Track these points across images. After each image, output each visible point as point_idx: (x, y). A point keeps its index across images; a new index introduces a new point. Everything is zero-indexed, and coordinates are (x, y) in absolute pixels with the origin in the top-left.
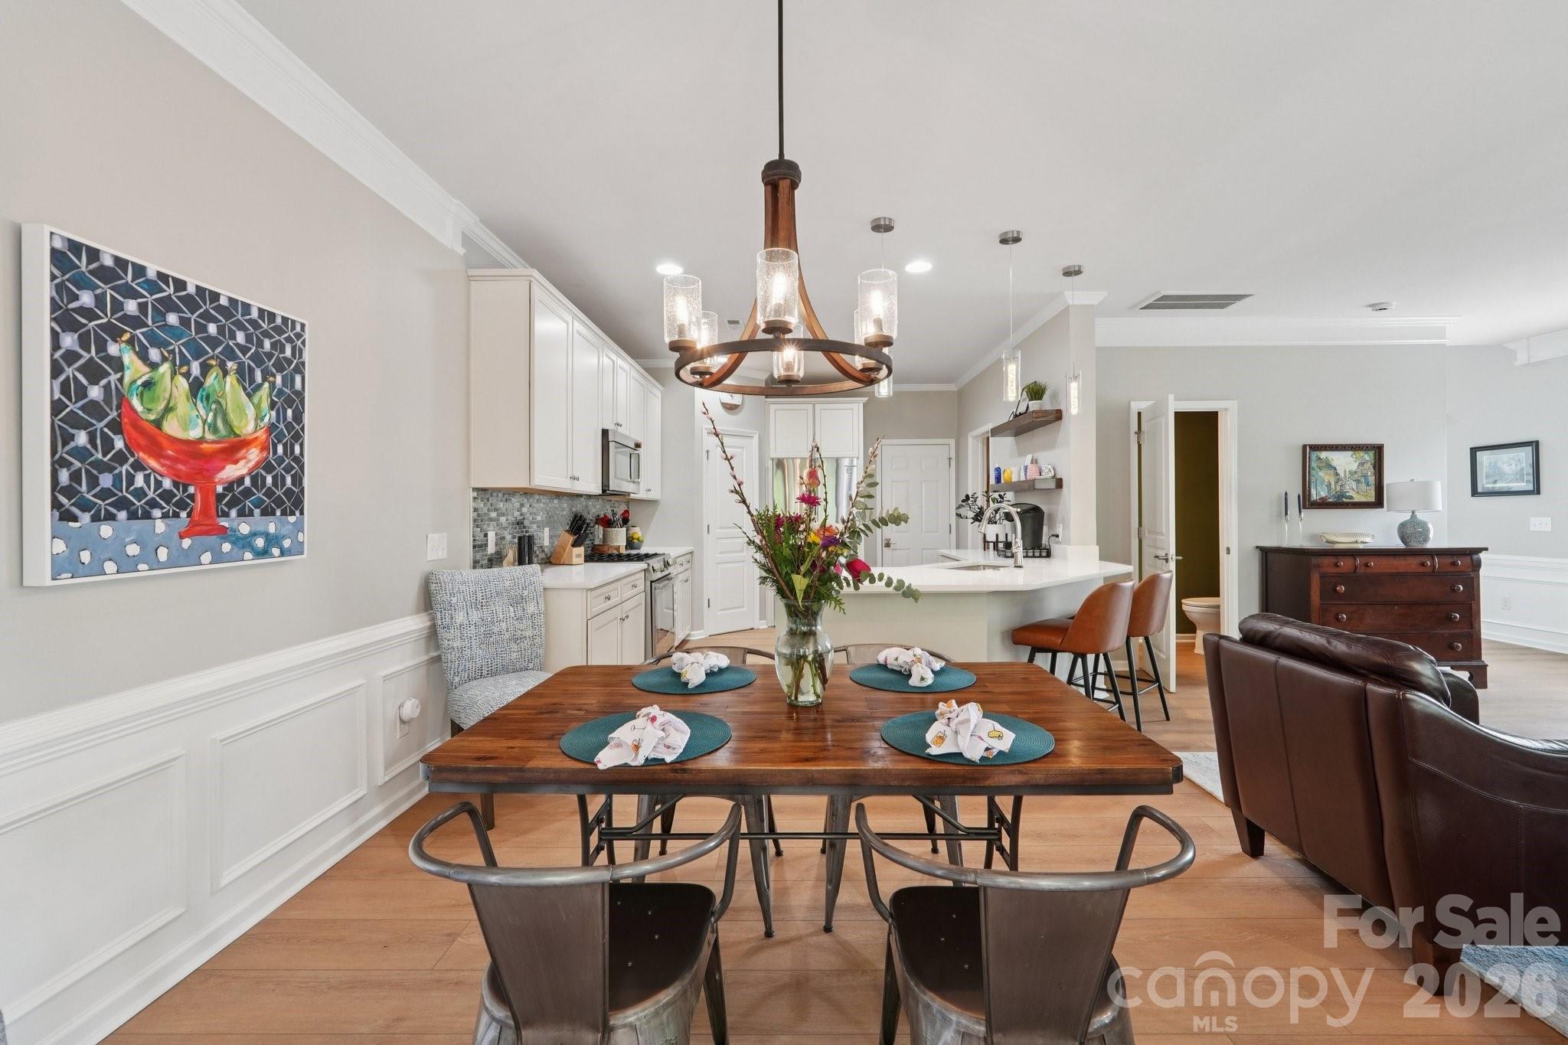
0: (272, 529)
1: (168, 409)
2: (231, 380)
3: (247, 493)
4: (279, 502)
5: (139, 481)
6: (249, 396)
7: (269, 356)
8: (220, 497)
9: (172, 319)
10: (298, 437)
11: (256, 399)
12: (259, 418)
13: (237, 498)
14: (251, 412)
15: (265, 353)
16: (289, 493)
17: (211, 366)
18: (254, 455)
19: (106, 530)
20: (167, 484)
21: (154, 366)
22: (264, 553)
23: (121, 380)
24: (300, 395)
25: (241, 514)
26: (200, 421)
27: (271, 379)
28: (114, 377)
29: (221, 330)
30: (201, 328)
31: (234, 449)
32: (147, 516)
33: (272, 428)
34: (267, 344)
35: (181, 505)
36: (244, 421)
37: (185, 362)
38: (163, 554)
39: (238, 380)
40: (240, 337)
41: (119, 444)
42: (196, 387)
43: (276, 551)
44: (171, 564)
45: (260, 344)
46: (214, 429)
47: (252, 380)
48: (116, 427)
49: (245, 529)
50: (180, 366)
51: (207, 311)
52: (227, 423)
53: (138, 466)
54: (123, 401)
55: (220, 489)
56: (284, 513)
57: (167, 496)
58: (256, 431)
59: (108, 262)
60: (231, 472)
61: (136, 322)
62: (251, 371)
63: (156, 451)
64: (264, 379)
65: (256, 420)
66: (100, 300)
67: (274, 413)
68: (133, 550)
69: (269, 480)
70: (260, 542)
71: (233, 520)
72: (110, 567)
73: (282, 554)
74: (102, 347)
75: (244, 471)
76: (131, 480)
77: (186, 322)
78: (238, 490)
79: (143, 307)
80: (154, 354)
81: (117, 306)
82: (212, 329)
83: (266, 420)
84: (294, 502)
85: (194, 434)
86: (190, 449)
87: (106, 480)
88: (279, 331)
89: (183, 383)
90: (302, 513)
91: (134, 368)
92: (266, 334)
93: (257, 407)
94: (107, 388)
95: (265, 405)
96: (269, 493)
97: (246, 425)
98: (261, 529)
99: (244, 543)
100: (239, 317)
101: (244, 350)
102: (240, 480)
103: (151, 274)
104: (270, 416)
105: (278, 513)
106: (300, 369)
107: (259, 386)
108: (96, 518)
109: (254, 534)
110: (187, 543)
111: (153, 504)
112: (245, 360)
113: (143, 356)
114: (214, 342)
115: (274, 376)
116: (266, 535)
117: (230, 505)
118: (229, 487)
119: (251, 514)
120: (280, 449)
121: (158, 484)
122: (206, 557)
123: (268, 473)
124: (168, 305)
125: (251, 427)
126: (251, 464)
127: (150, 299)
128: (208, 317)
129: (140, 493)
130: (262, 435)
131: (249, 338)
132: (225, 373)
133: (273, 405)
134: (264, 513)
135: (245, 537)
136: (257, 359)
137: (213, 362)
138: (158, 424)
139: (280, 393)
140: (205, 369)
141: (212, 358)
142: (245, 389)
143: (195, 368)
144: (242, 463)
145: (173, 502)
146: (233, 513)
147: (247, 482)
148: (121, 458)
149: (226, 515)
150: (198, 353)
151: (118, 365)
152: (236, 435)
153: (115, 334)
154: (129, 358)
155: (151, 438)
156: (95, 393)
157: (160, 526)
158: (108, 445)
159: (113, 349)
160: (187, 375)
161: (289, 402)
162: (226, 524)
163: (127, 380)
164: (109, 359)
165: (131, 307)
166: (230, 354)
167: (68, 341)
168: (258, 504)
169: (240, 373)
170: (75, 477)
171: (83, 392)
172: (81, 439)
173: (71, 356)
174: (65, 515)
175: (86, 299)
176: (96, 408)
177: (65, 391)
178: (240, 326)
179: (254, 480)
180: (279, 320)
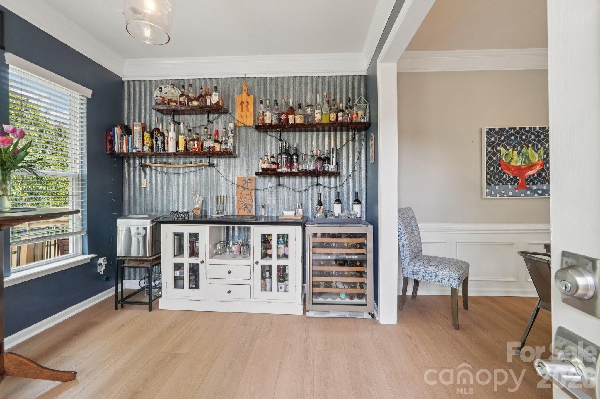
0: (545, 188)
1: (512, 159)
2: (530, 149)
3: (536, 178)
5: (505, 176)
6: (536, 152)
7: (543, 139)
8: (526, 180)
9: (513, 138)
11: (538, 153)
13: (532, 180)
14: (537, 156)
15: (542, 139)
17: (524, 147)
18: (538, 168)
19: (497, 187)
20: (511, 177)
21: (508, 150)
22: (542, 195)
23: (500, 155)
25: (534, 184)
26: (520, 161)
27: (544, 146)
28: (499, 154)
29: (527, 137)
30: (521, 138)
31: (531, 166)
32: (507, 184)
33: (544, 159)
34: (542, 136)
35: (515, 182)
36: (534, 159)
37: (516, 147)
38: (510, 193)
39: (532, 148)
41: (500, 169)
42: (519, 153)
43: (546, 195)
44: (514, 195)
45: (540, 137)
46: (525, 162)
47: (537, 147)
48: (499, 165)
49: (535, 188)
50: (515, 148)
51: (522, 133)
52: (529, 160)
53: (504, 173)
54: (500, 158)
55: (527, 177)
57: (512, 180)
58: (539, 161)
59: (497, 130)
60: (530, 173)
61: (503, 141)
62: (537, 145)
63: (509, 170)
64: (541, 146)
65: (539, 158)
66: (496, 139)
67: (545, 155)
68: (503, 192)
69: (544, 174)
70: (540, 192)
71: (531, 186)
72: (498, 195)
74: (496, 148)
75: (535, 172)
76: (503, 176)
77: (516, 138)
78: (532, 178)
79: (505, 138)
80: (508, 147)
81: (499, 139)
82: (524, 137)
83: (542, 157)
85: (519, 164)
86: (518, 168)
87: (497, 177)
88: (547, 131)
89: (516, 152)
91: (503, 151)
92: (542, 133)
93: (539, 155)
94: (497, 157)
95: (542, 153)
96: (544, 178)
97: (535, 160)
98: (541, 188)
99: (536, 192)
100: (533, 131)
101: (534, 140)
102: (533, 175)
103: (507, 129)
107: (540, 149)
108: (495, 185)
109: (538, 189)
110: (517, 191)
111: (508, 182)
112: (535, 142)
113: (505, 148)
114: (524, 140)
115: (545, 145)
116: (543, 190)
117: (530, 182)
118: (530, 177)
119: (537, 184)
121: (509, 177)
122: (523, 195)
123: (543, 172)
124: (512, 135)
125: (537, 160)
126: (537, 170)
127: (507, 135)
128: (523, 134)
129: (505, 179)
130: (541, 162)
131: (536, 136)
132: (528, 147)
133: (545, 153)
134: (541, 184)
135: (535, 190)
136: (539, 141)
137: (524, 145)
138: (509, 163)
140: (522, 148)
141: (524, 144)
142: (535, 150)
143: (519, 148)
144: (534, 170)
145: (514, 181)
146: (531, 184)
147: (536, 175)
148: (500, 172)
149: (529, 184)
150: (519, 143)
151: (500, 151)
152: (532, 163)
153: (499, 145)
154: (502, 149)
155: (508, 166)
156: (495, 158)
157: (510, 187)
158: (497, 169)
159: (498, 148)
160: (517, 150)
162: (529, 187)
163: (502, 154)
164: (498, 151)
165: (502, 138)
166: (530, 142)
167: (489, 149)
168: (540, 181)
169: (533, 146)
170: (491, 176)
171: (492, 159)
172: (492, 168)
173: (490, 152)
174: (489, 184)
175: (493, 139)
176: (495, 162)
177: (489, 159)
178: (533, 134)
179: (538, 175)
180: (547, 128)
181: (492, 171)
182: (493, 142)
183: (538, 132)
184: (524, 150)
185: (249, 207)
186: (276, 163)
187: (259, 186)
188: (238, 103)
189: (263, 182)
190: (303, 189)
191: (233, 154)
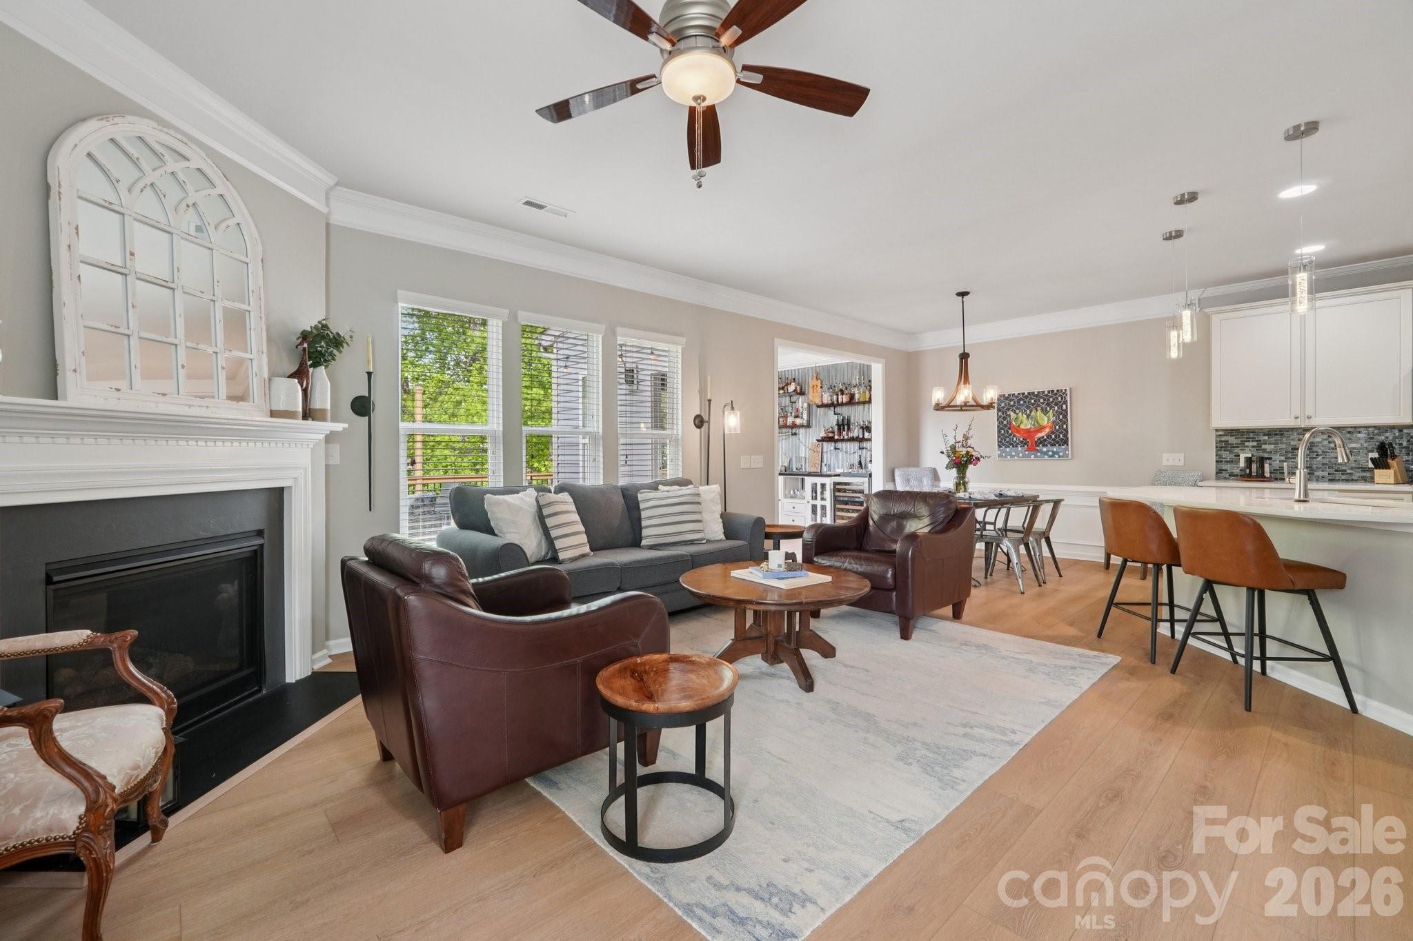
0: (1055, 450)
1: (1021, 423)
2: (1039, 412)
3: (1045, 440)
4: (1058, 442)
5: (1015, 439)
6: (1045, 415)
7: (1052, 402)
8: (1036, 442)
9: (1022, 402)
10: (1066, 423)
11: (1048, 415)
12: (1049, 419)
14: (1046, 419)
16: (1061, 440)
18: (1047, 430)
19: (1008, 449)
20: (1021, 439)
21: (1017, 414)
22: (1052, 456)
23: (1010, 419)
24: (1066, 411)
25: (1043, 446)
26: (1030, 424)
27: (1053, 408)
29: (1036, 400)
30: (1029, 402)
31: (1041, 428)
32: (1017, 447)
33: (1053, 422)
34: (1051, 400)
35: (1025, 444)
37: (1025, 411)
38: (1021, 455)
39: (1041, 411)
40: (1042, 400)
41: (1010, 432)
42: (1028, 416)
43: (1057, 456)
44: (1023, 457)
45: (1049, 400)
46: (1034, 425)
47: (1046, 410)
48: (1010, 428)
49: (1045, 449)
50: (1024, 412)
51: (1031, 397)
52: (1038, 423)
53: (1014, 436)
54: (1010, 422)
55: (1036, 440)
56: (1060, 445)
57: (1022, 442)
58: (1048, 423)
59: (1007, 396)
60: (1040, 435)
61: (1013, 406)
62: (1046, 409)
63: (1018, 431)
64: (1051, 409)
65: (1048, 421)
66: (1005, 404)
67: (1054, 418)
68: (1013, 454)
69: (1053, 436)
70: (1050, 453)
71: (1041, 447)
72: (1009, 457)
73: (1059, 457)
74: (1006, 413)
75: (1044, 435)
76: (1013, 439)
77: (1025, 402)
78: (1042, 440)
79: (1015, 403)
80: (1017, 411)
81: (1009, 404)
82: (1033, 401)
84: (1065, 442)
85: (1029, 427)
86: (1028, 431)
87: (1007, 439)
88: (1056, 394)
89: (1025, 416)
90: (1067, 445)
91: (1013, 415)
92: (1051, 397)
93: (1048, 417)
94: (1008, 421)
95: (1051, 416)
96: (1054, 440)
97: (1044, 422)
98: (1051, 449)
99: (1046, 453)
100: (1041, 395)
101: (1043, 403)
102: (1043, 437)
103: (1016, 395)
104: (1052, 419)
105: (1057, 445)
106: (1065, 403)
107: (1049, 411)
108: (1006, 447)
109: (1049, 451)
110: (1027, 453)
111: (1018, 444)
112: (1043, 406)
113: (1015, 412)
114: (1033, 404)
116: (1053, 452)
117: (1040, 443)
118: (1040, 439)
119: (1047, 446)
120: (1057, 427)
121: (1019, 439)
122: (1033, 456)
123: (1053, 434)
124: (1021, 399)
125: (1046, 423)
126: (1046, 433)
127: (1016, 399)
128: (1031, 399)
129: (1015, 442)
130: (1050, 424)
131: (1045, 400)
132: (1037, 411)
133: (1054, 415)
134: (1052, 445)
136: (1048, 404)
137: (1033, 409)
138: (1019, 426)
139: (1057, 412)
140: (1031, 411)
142: (1044, 413)
143: (1028, 412)
144: (1043, 433)
145: (1024, 443)
146: (1041, 445)
147: (1045, 437)
148: (1010, 435)
149: (1039, 446)
150: (1028, 407)
151: (1009, 416)
152: (1041, 426)
153: (1008, 409)
155: (1018, 430)
156: (1005, 422)
157: (1020, 449)
158: (1008, 432)
159: (1008, 413)
160: (1026, 414)
161: (1061, 413)
162: (1038, 448)
163: (1012, 418)
164: (1007, 415)
165: (1012, 403)
166: (1038, 406)
167: (1000, 414)
168: (1050, 443)
169: (1042, 409)
170: (1002, 439)
171: (1003, 423)
172: (1003, 432)
173: (1000, 416)
174: (1000, 447)
175: (1003, 405)
176: (1005, 426)
177: (999, 423)
178: (1041, 398)
179: (1048, 437)
180: (1055, 391)
181: (1003, 435)
182: (1004, 407)
183: (1047, 395)
184: (1033, 413)
185: (817, 466)
186: (833, 432)
187: (825, 450)
188: (811, 386)
189: (829, 447)
190: (852, 452)
191: (808, 426)
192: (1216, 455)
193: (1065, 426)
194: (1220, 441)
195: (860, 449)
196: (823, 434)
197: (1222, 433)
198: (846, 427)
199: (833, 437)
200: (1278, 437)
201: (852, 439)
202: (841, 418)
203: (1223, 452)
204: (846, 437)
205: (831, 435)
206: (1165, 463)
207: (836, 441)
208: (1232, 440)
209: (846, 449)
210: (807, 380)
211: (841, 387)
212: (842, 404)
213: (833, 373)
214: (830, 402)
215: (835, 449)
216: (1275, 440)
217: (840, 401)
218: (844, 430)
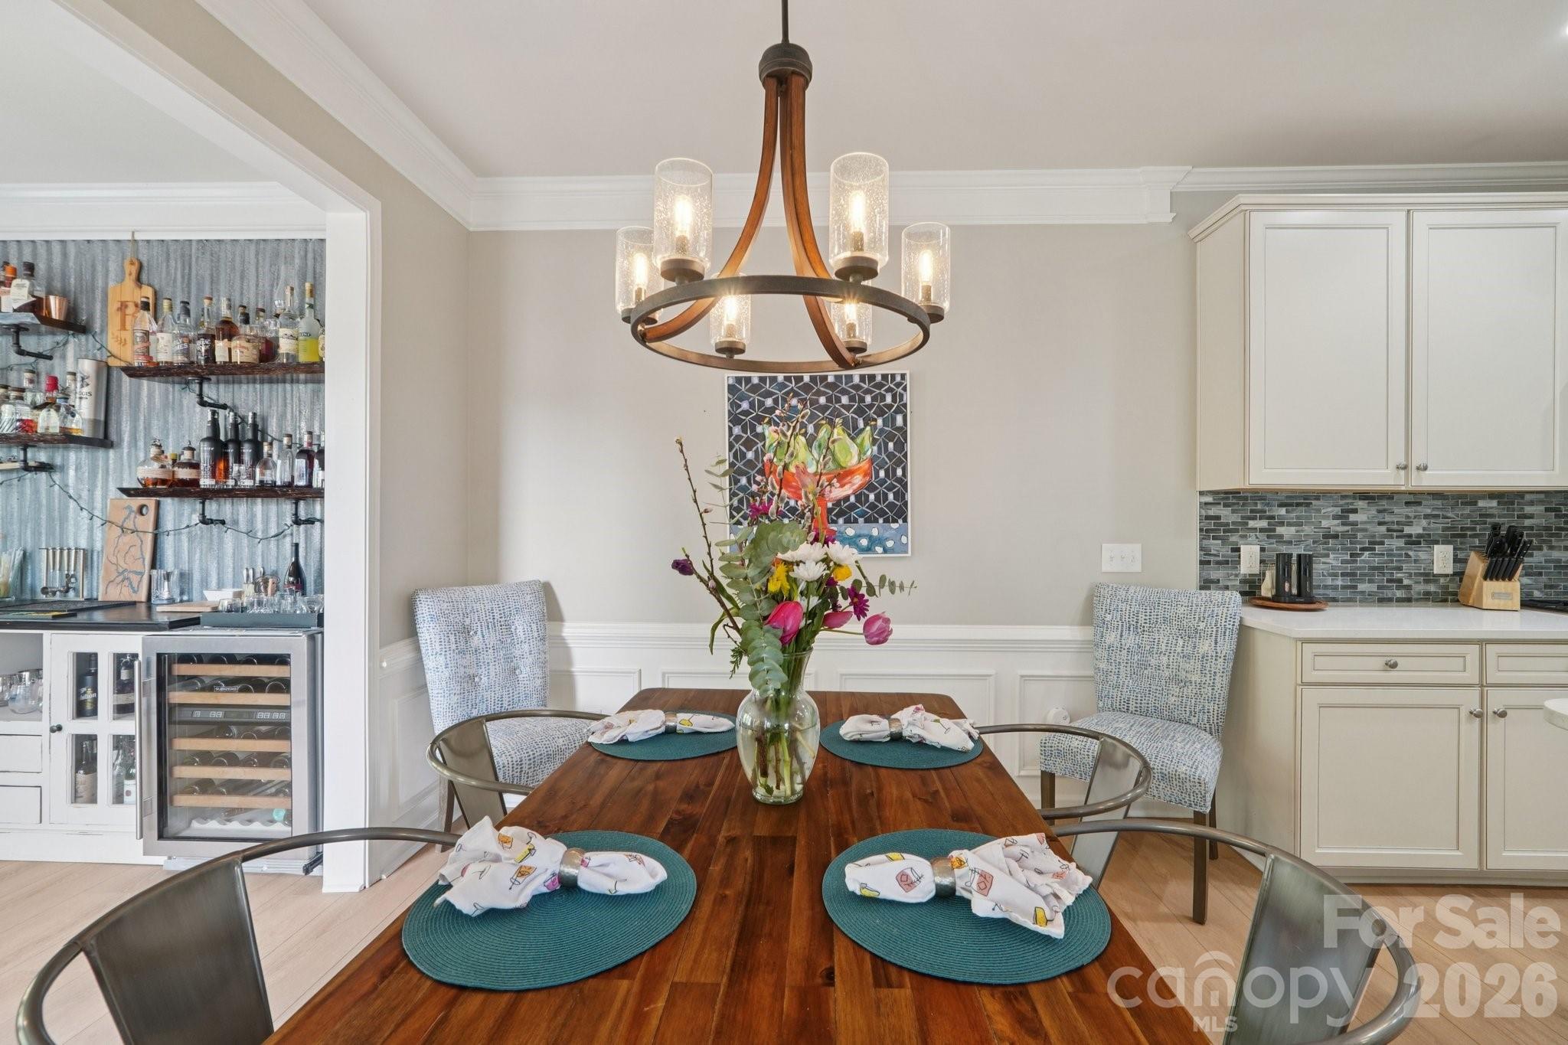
0: (875, 532)
1: (792, 458)
2: (838, 432)
3: (852, 507)
4: (882, 513)
6: (853, 439)
7: (870, 406)
8: (830, 511)
9: (795, 401)
10: (901, 462)
11: (859, 440)
12: (861, 453)
13: (844, 510)
14: (854, 449)
15: (867, 406)
16: (891, 506)
17: (823, 425)
18: (858, 480)
22: (868, 549)
23: (764, 446)
24: (903, 431)
25: (847, 521)
26: (814, 462)
27: (873, 423)
28: (760, 445)
29: (829, 400)
30: (814, 402)
33: (873, 459)
34: (868, 399)
36: (849, 457)
37: (803, 426)
39: (843, 430)
40: (845, 400)
42: (811, 441)
43: (879, 549)
45: (862, 400)
46: (824, 465)
47: (855, 427)
48: (761, 473)
49: (850, 532)
50: (799, 429)
51: (818, 390)
52: (835, 460)
54: (764, 455)
55: (830, 505)
56: (886, 521)
58: (859, 462)
59: (756, 381)
60: (838, 493)
61: (771, 410)
62: (855, 421)
63: (784, 481)
64: (866, 424)
65: (859, 455)
66: (752, 405)
67: (875, 448)
69: (872, 497)
70: (864, 542)
71: (841, 526)
73: (885, 551)
74: (754, 429)
75: (850, 492)
77: (803, 402)
78: (844, 506)
79: (776, 401)
80: (783, 426)
81: (761, 404)
82: (822, 400)
83: (869, 453)
84: (900, 513)
85: (810, 470)
88: (879, 386)
89: (802, 439)
90: (905, 521)
91: (770, 436)
92: (868, 392)
93: (860, 446)
94: (756, 452)
95: (867, 443)
96: (872, 507)
97: (851, 460)
98: (865, 532)
99: (853, 542)
100: (844, 386)
101: (847, 408)
102: (847, 498)
103: (783, 379)
104: (871, 450)
105: (881, 521)
106: (902, 409)
107: (862, 430)
109: (859, 536)
112: (850, 414)
113: (777, 429)
114: (823, 409)
115: (876, 420)
116: (870, 537)
117: (838, 515)
118: (838, 503)
119: (856, 521)
120: (882, 474)
121: (787, 503)
123: (871, 491)
124: (792, 394)
125: (855, 460)
126: (855, 487)
127: (780, 394)
128: (819, 393)
130: (865, 465)
131: (852, 399)
132: (832, 427)
133: (874, 442)
134: (867, 521)
135: (851, 538)
136: (860, 412)
137: (824, 422)
138: (786, 467)
139: (881, 431)
140: (817, 428)
141: (823, 419)
142: (849, 435)
143: (811, 429)
144: (847, 487)
146: (841, 521)
147: (852, 499)
149: (835, 522)
150: (811, 417)
151: (762, 437)
152: (842, 468)
153: (759, 420)
154: (769, 432)
155: (783, 477)
156: (750, 455)
158: (756, 483)
159: (759, 429)
160: (805, 434)
161: (890, 437)
162: (835, 529)
163: (767, 445)
164: (757, 435)
165: (769, 402)
166: (837, 413)
167: (737, 430)
168: (862, 514)
169: (845, 424)
170: (741, 501)
171: (744, 455)
172: (744, 481)
173: (738, 438)
174: (736, 522)
175: (745, 405)
176: (750, 464)
177: (735, 456)
178: (844, 392)
179: (858, 497)
180: (879, 379)
181: (743, 489)
182: (746, 413)
183: (857, 387)
184: (823, 433)
185: (135, 579)
186: (195, 466)
187: (168, 523)
188: (112, 307)
189: (177, 512)
190: (273, 531)
191: (102, 439)
192: (1201, 550)
193: (899, 472)
194: (1208, 518)
195: (297, 522)
196: (151, 471)
197: (1209, 499)
198: (247, 450)
199: (195, 483)
200: (1301, 511)
201: (266, 491)
202: (226, 419)
203: (1212, 541)
204: (247, 483)
205: (184, 474)
206: (1106, 567)
207: (205, 495)
208: (1227, 515)
209: (251, 521)
210: (100, 283)
211: (225, 312)
212: (231, 372)
213: (202, 268)
214: (179, 359)
215: (205, 521)
216: (1298, 517)
217: (221, 356)
218: (239, 460)
